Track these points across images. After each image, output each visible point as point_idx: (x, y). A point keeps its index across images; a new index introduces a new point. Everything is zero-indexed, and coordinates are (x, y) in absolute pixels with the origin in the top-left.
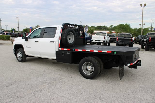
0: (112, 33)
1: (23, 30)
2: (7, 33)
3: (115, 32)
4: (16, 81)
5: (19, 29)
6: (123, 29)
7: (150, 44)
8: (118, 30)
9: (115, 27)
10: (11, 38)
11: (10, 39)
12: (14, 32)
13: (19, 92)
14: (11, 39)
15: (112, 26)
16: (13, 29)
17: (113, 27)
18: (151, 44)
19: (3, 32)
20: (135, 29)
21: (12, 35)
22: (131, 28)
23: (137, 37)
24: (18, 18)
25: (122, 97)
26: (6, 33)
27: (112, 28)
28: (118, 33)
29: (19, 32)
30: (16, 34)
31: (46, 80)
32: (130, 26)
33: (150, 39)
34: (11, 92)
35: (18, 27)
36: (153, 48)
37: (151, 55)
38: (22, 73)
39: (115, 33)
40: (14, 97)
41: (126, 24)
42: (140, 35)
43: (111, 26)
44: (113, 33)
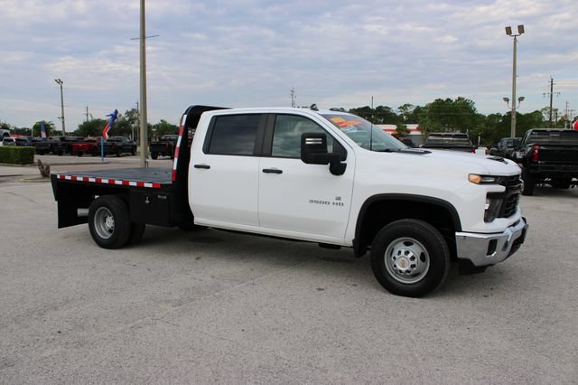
0: (409, 131)
1: (80, 126)
2: (22, 137)
3: (418, 129)
4: (70, 298)
5: (63, 122)
6: (447, 116)
7: (536, 168)
8: (429, 122)
9: (418, 109)
10: (37, 157)
11: (36, 161)
12: (47, 135)
13: (82, 328)
14: (39, 161)
15: (409, 105)
16: (43, 123)
17: (411, 110)
18: (539, 171)
19: (6, 134)
20: (492, 116)
21: (40, 145)
22: (479, 113)
23: (497, 147)
24: (59, 82)
25: (413, 337)
26: (17, 140)
27: (407, 114)
28: (428, 131)
29: (66, 134)
30: (52, 141)
31: (170, 294)
32: (475, 106)
33: (536, 151)
34: (58, 330)
35: (60, 116)
36: (547, 182)
37: (538, 208)
38: (85, 275)
39: (419, 133)
40: (67, 343)
41: (459, 98)
42: (505, 140)
43: (406, 105)
44: (412, 133)
